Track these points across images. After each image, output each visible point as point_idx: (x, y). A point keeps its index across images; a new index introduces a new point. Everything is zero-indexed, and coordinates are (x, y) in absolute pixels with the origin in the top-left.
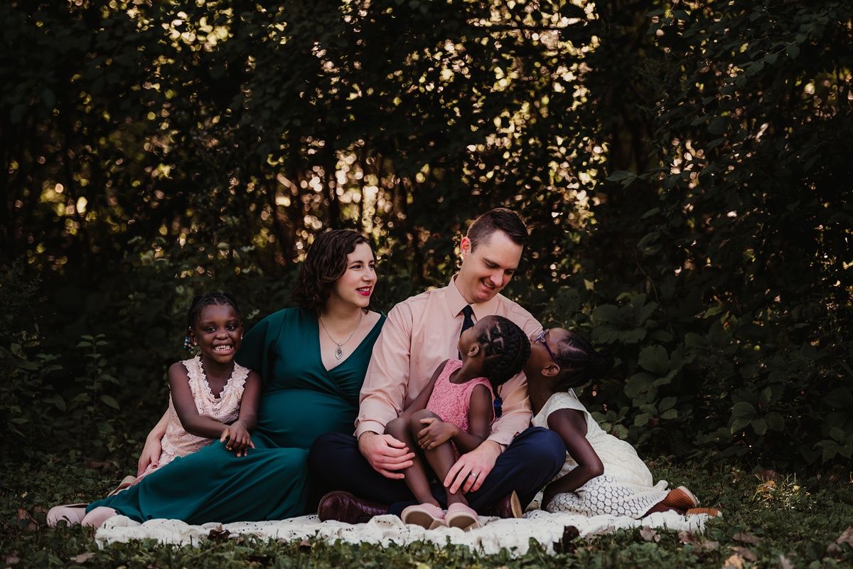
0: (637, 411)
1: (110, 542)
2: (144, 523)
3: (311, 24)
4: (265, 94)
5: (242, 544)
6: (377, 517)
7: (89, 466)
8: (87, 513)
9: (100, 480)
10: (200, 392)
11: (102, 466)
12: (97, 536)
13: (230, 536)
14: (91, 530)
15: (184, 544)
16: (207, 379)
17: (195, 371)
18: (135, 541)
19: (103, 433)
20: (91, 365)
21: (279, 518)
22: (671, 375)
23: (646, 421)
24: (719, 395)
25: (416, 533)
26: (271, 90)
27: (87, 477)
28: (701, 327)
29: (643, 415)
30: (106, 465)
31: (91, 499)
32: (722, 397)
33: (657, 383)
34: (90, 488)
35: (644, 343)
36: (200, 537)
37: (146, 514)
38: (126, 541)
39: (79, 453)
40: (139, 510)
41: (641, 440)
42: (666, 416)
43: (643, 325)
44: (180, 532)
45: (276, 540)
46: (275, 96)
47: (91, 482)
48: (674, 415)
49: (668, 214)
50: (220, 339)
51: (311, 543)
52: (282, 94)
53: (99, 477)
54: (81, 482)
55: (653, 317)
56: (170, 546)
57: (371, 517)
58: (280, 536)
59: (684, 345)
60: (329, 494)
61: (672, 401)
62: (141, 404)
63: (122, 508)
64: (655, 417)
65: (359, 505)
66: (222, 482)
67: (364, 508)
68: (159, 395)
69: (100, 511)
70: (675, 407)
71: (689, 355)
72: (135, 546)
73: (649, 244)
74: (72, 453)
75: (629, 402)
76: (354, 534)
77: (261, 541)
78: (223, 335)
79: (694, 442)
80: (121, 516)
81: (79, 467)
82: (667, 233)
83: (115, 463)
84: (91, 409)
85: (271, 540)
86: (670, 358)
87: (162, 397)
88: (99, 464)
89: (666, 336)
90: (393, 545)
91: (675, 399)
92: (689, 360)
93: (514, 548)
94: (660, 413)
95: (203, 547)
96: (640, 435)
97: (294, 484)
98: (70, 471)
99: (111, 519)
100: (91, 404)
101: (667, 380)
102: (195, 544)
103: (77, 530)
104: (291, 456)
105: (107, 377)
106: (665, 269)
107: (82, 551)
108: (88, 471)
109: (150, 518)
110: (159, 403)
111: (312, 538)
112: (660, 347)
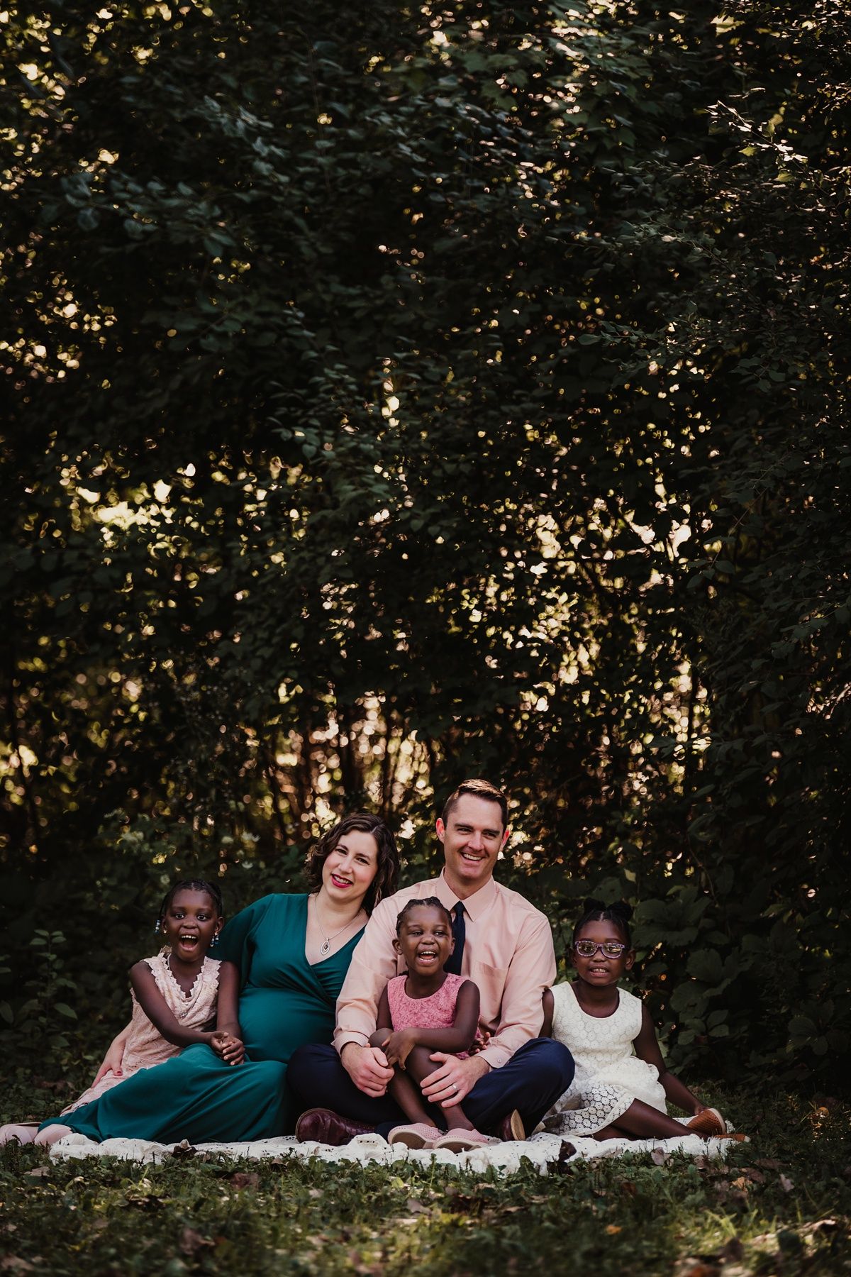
0: (681, 1027)
1: (65, 1159)
2: (103, 1143)
3: (311, 554)
4: (255, 639)
5: (209, 1162)
6: (359, 1137)
7: (40, 1087)
8: (39, 1131)
9: (53, 1101)
10: (169, 991)
11: (55, 1087)
12: (51, 1153)
13: (197, 1154)
14: (45, 1149)
15: (145, 1162)
16: (174, 975)
17: (160, 968)
18: (93, 1158)
19: (56, 1049)
20: (45, 966)
21: (253, 1140)
22: (724, 985)
23: (691, 1039)
24: (780, 1009)
25: (400, 1152)
26: (262, 634)
27: (37, 1098)
28: (763, 927)
29: (689, 1032)
30: (60, 1085)
31: (42, 1118)
32: (783, 1011)
33: (708, 993)
34: (41, 1109)
35: (693, 946)
36: (164, 1154)
37: (105, 1133)
38: (83, 1157)
39: (28, 1071)
40: (97, 1128)
41: (686, 1061)
42: (715, 1033)
43: (697, 923)
44: (142, 1148)
45: (247, 1160)
46: (267, 642)
47: (42, 1103)
48: (723, 1032)
49: (726, 791)
50: (185, 927)
51: (284, 1162)
52: (275, 640)
53: (52, 1098)
54: (31, 1103)
55: (708, 914)
56: (131, 1162)
57: (353, 1137)
58: (251, 1155)
59: (740, 949)
60: (307, 1112)
61: (723, 1015)
62: (101, 1017)
63: (78, 1126)
64: (703, 1034)
65: (342, 1124)
66: (192, 1099)
67: (348, 1128)
68: (122, 1008)
69: (54, 1129)
70: (726, 1022)
71: (746, 960)
72: (93, 1163)
73: (702, 828)
74: (20, 1071)
75: (675, 1017)
76: (331, 1154)
77: (231, 1160)
78: (191, 924)
79: (747, 1064)
80: (77, 1134)
81: (28, 1087)
82: (723, 814)
83: (70, 1084)
84: (43, 1020)
85: (240, 1158)
86: (723, 965)
87: (125, 1010)
88: (52, 1085)
89: (721, 939)
90: (373, 1163)
91: (726, 1012)
92: (746, 967)
93: (503, 1167)
94: (708, 1030)
95: (166, 1164)
96: (685, 1054)
97: (271, 1100)
98: (18, 1090)
99: (66, 1137)
100: (43, 1014)
101: (718, 991)
102: (158, 1161)
103: (30, 1148)
104: (268, 1070)
105: (62, 982)
106: (721, 858)
107: (36, 1166)
108: (39, 1092)
109: (109, 1137)
110: (122, 1016)
111: (286, 1157)
112: (712, 950)
